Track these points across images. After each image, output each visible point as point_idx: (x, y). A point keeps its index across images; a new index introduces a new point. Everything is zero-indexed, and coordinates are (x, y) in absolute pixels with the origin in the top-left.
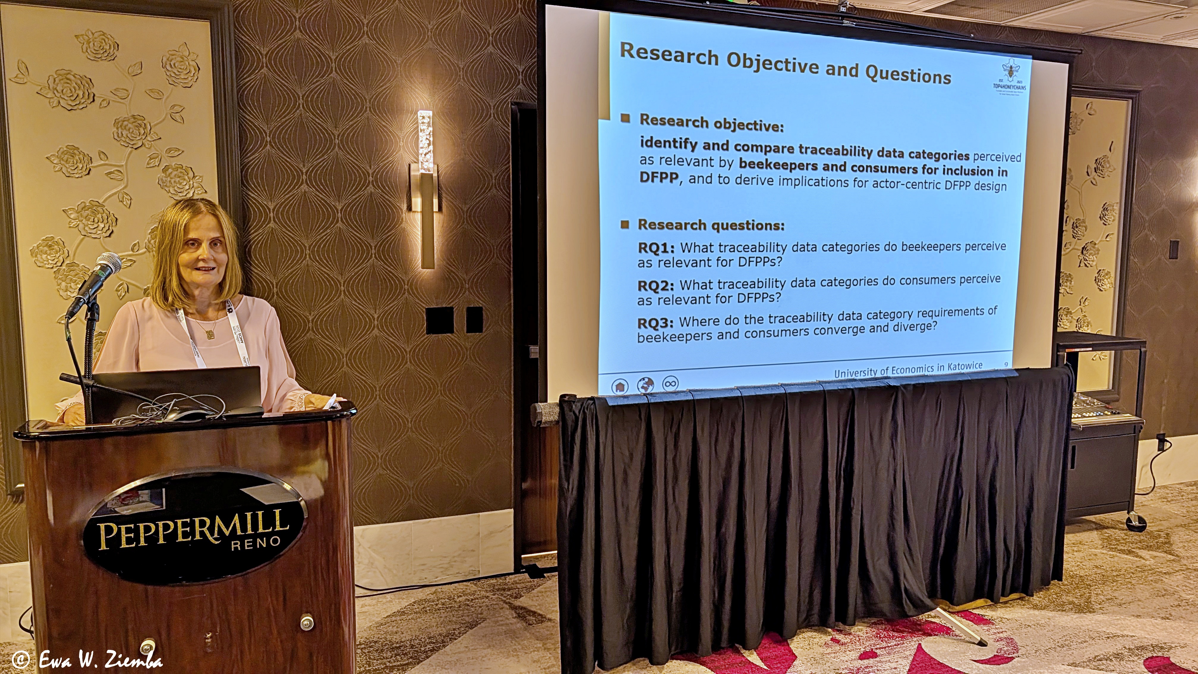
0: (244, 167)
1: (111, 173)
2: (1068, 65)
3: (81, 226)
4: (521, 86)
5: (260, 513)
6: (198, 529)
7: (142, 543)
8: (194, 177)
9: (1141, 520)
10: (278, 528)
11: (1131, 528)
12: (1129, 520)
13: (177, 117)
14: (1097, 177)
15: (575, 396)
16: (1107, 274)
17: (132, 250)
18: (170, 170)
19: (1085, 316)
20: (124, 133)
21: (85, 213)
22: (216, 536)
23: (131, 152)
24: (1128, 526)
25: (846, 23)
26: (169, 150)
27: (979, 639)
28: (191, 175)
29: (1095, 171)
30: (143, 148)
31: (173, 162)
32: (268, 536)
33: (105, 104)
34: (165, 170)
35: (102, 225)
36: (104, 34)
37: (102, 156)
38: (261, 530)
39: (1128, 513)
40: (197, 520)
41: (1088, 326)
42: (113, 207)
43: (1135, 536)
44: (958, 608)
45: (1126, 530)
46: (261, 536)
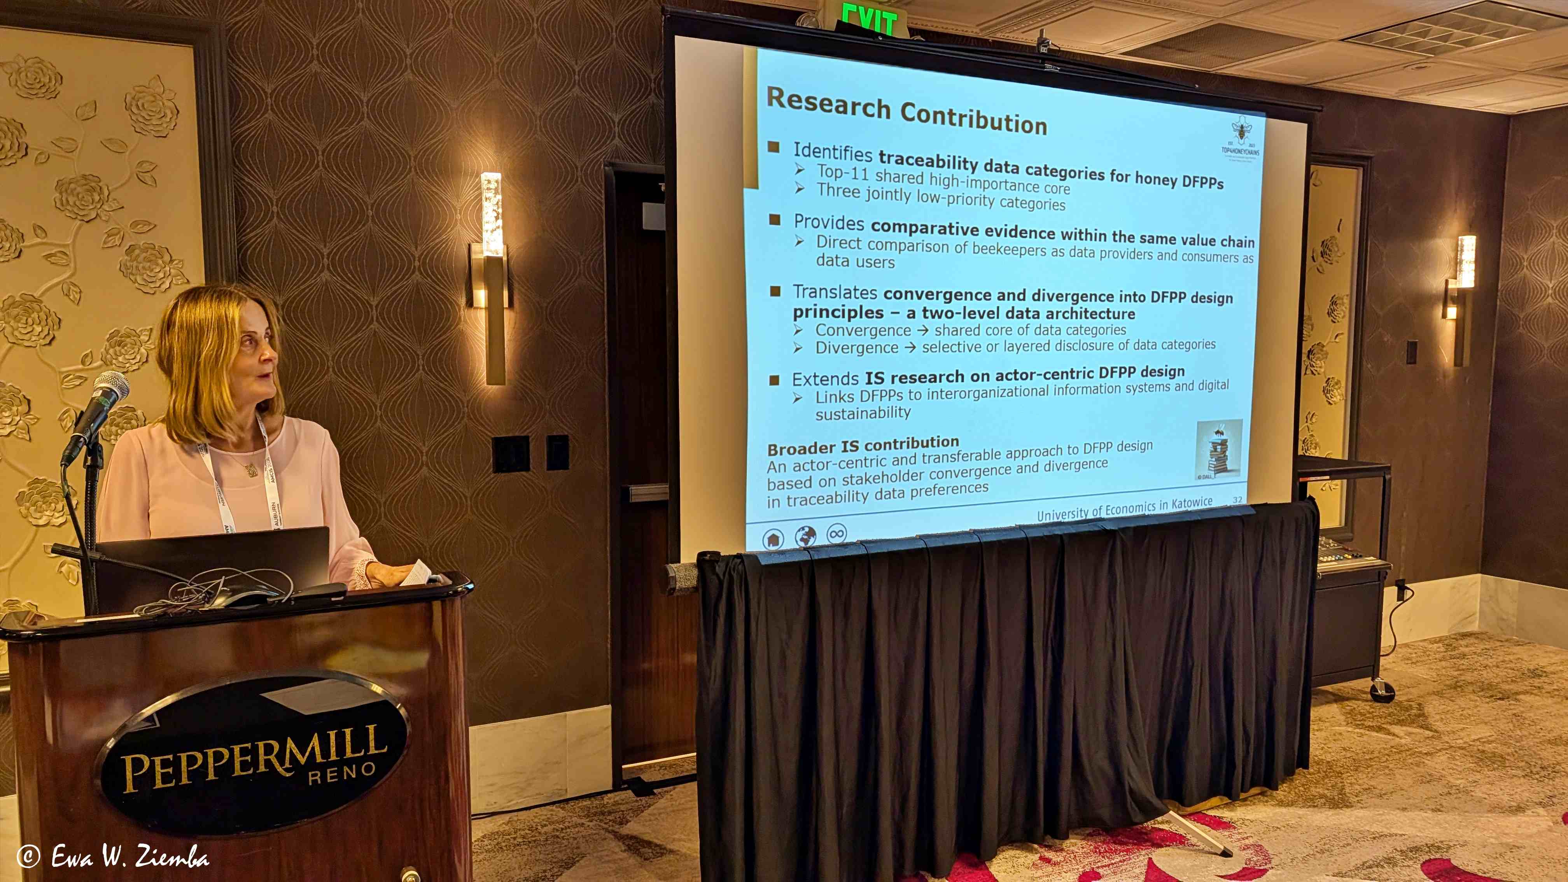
0: (241, 247)
1: (50, 255)
2: (1306, 125)
3: (8, 330)
4: (617, 141)
5: (348, 731)
6: (262, 757)
7: (185, 781)
8: (171, 261)
9: (1388, 688)
10: (373, 751)
11: (1377, 698)
12: (1374, 689)
13: (147, 178)
14: (1324, 264)
15: (719, 553)
16: (1337, 384)
17: (83, 363)
18: (137, 252)
19: (1312, 436)
20: (71, 200)
21: (15, 311)
22: (287, 765)
23: (80, 227)
24: (1373, 695)
25: (1049, 67)
26: (135, 224)
27: (1222, 848)
28: (167, 258)
29: (1322, 256)
30: (98, 220)
31: (142, 241)
32: (359, 762)
33: (42, 159)
34: (130, 250)
35: (39, 329)
36: (41, 61)
37: (39, 232)
38: (349, 754)
39: (1373, 680)
40: (261, 744)
41: (1315, 448)
42: (54, 303)
43: (1380, 709)
44: (1190, 810)
45: (1371, 701)
46: (349, 762)
